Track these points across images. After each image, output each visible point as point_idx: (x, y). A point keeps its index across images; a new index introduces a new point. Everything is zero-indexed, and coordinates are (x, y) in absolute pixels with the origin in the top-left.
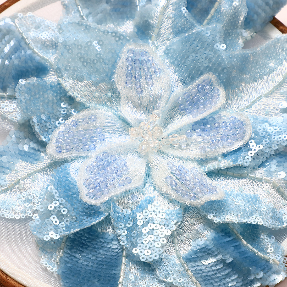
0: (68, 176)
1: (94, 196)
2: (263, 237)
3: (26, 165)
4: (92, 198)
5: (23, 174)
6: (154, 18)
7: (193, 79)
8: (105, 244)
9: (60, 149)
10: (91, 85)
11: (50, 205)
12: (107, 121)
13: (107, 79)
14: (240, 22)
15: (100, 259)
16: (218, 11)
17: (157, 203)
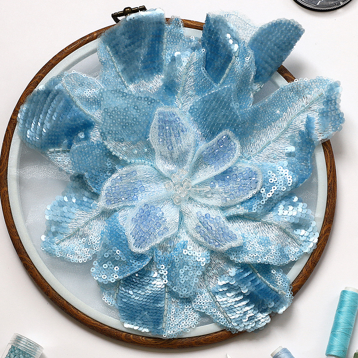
0: (117, 225)
1: (139, 246)
2: (273, 272)
3: (83, 213)
4: (138, 247)
5: (82, 222)
6: (179, 77)
7: (213, 134)
8: (151, 281)
9: (109, 201)
10: (130, 144)
11: (106, 254)
12: (145, 173)
13: (143, 138)
14: (250, 80)
15: (148, 294)
16: (232, 70)
17: (190, 248)
